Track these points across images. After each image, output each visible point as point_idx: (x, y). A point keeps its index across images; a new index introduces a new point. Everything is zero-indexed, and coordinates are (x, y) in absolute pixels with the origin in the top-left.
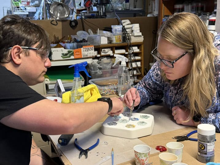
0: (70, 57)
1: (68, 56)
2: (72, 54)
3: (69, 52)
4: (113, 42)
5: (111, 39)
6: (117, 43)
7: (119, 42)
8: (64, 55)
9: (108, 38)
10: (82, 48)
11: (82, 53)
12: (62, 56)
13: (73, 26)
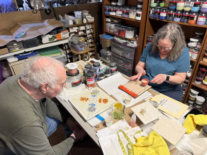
0: (54, 40)
1: (53, 39)
2: (55, 38)
3: (53, 37)
4: (76, 23)
5: (75, 21)
6: (79, 24)
7: (80, 23)
8: (50, 39)
9: (73, 20)
10: (61, 33)
11: (61, 36)
12: (49, 40)
13: (48, 13)
